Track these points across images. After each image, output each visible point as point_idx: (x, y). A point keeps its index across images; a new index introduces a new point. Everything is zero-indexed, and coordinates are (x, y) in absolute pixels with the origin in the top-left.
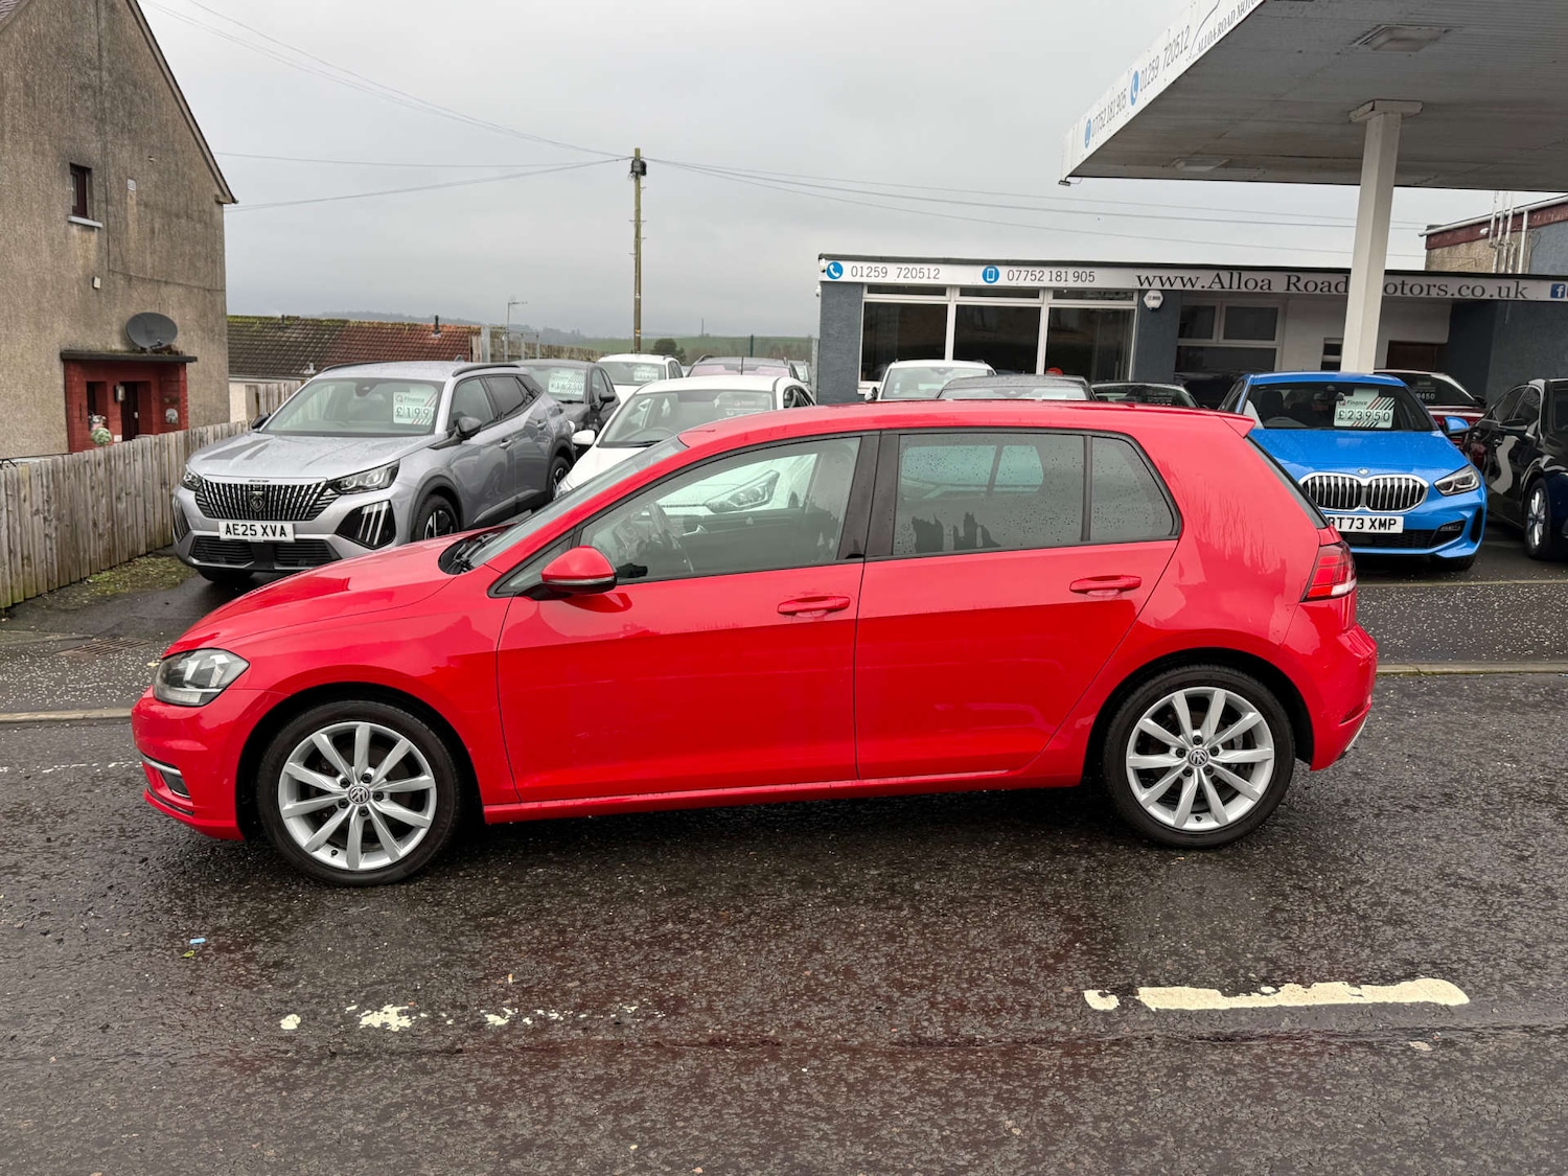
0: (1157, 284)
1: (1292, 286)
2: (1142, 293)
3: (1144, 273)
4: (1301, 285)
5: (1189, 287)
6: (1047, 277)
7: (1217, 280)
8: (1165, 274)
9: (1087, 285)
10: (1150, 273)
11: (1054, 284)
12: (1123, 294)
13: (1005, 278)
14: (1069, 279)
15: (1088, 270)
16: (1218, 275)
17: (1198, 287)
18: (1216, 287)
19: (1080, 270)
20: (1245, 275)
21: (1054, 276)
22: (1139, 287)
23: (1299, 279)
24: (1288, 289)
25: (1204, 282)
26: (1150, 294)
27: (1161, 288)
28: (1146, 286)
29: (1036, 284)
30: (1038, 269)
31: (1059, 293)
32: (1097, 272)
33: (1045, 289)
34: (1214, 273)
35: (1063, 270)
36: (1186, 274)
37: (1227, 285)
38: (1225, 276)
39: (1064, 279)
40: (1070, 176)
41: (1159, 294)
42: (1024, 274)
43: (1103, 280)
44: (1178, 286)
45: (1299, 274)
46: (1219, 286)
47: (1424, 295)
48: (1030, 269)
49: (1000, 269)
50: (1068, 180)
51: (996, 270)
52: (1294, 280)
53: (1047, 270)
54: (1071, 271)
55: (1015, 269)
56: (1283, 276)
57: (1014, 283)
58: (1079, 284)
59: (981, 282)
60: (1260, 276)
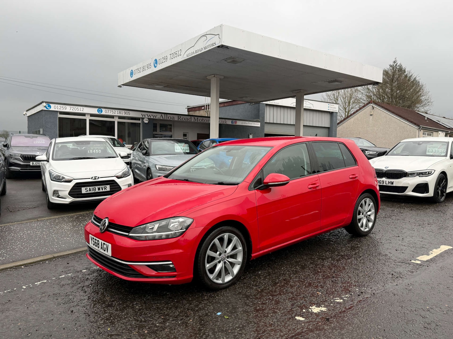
0: (147, 117)
1: (179, 119)
2: (143, 119)
3: (143, 113)
4: (181, 119)
5: (155, 118)
6: (116, 113)
7: (161, 116)
8: (149, 114)
9: (128, 115)
10: (145, 113)
11: (119, 115)
12: (138, 119)
13: (104, 112)
14: (123, 114)
15: (128, 111)
16: (161, 115)
17: (157, 118)
18: (161, 118)
19: (126, 111)
20: (168, 115)
21: (119, 112)
22: (142, 117)
23: (180, 117)
24: (178, 119)
25: (158, 116)
26: (145, 119)
27: (148, 117)
28: (144, 117)
29: (114, 114)
30: (114, 110)
31: (120, 117)
32: (131, 112)
33: (116, 116)
34: (160, 114)
35: (121, 111)
36: (154, 114)
37: (164, 118)
38: (163, 115)
39: (121, 113)
40: (122, 85)
41: (147, 119)
42: (110, 111)
43: (132, 114)
44: (152, 117)
45: (181, 116)
46: (162, 118)
47: (207, 122)
48: (112, 110)
49: (102, 109)
50: (121, 86)
51: (101, 110)
52: (179, 117)
53: (116, 111)
54: (123, 111)
55: (107, 110)
56: (177, 116)
57: (107, 114)
58: (126, 115)
59: (97, 113)
60: (172, 116)
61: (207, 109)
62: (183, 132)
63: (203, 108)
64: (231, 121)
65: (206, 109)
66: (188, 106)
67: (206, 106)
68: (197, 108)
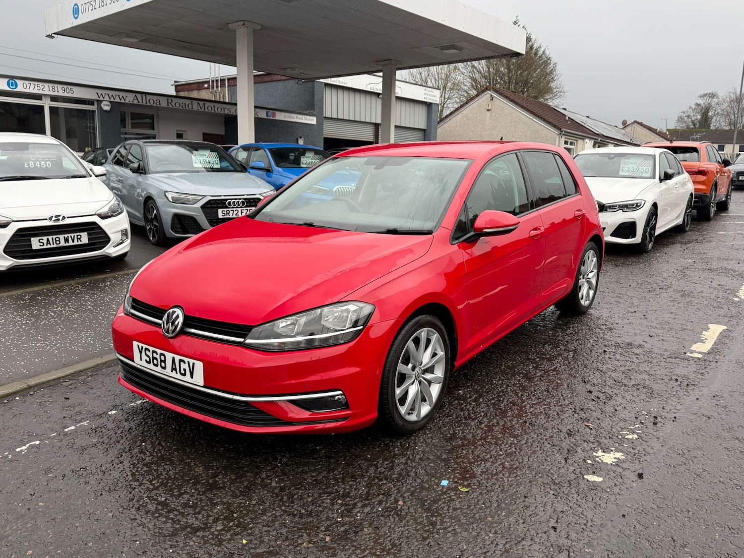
0: (107, 98)
1: (169, 104)
2: (99, 102)
3: (100, 92)
4: (173, 104)
5: (122, 101)
6: (46, 88)
7: (135, 98)
8: (111, 93)
9: (70, 95)
10: (103, 92)
11: (51, 93)
12: (91, 102)
13: (21, 87)
14: (60, 91)
15: (70, 87)
16: (136, 96)
17: (127, 101)
18: (136, 102)
19: (65, 87)
20: (149, 97)
21: (51, 89)
22: (98, 99)
23: (172, 101)
24: (168, 105)
25: (130, 99)
26: (104, 103)
27: (109, 100)
28: (101, 98)
29: (41, 92)
30: (41, 84)
31: (54, 99)
32: (75, 88)
33: (45, 95)
34: (134, 95)
35: (56, 86)
36: (121, 94)
37: (141, 101)
38: (139, 96)
39: (57, 90)
40: (55, 34)
41: (109, 103)
42: (32, 86)
43: (78, 93)
44: (117, 100)
45: (172, 98)
46: (137, 101)
47: (222, 112)
48: (36, 83)
49: (18, 82)
50: (53, 35)
51: (15, 82)
52: (170, 101)
53: (46, 85)
54: (60, 87)
55: (27, 82)
56: (165, 99)
57: (27, 91)
58: (66, 94)
59: (7, 88)
60: (155, 98)
61: (215, 87)
62: (177, 130)
63: (206, 86)
64: (265, 112)
65: (213, 88)
66: (175, 82)
67: (213, 81)
68: (193, 86)
